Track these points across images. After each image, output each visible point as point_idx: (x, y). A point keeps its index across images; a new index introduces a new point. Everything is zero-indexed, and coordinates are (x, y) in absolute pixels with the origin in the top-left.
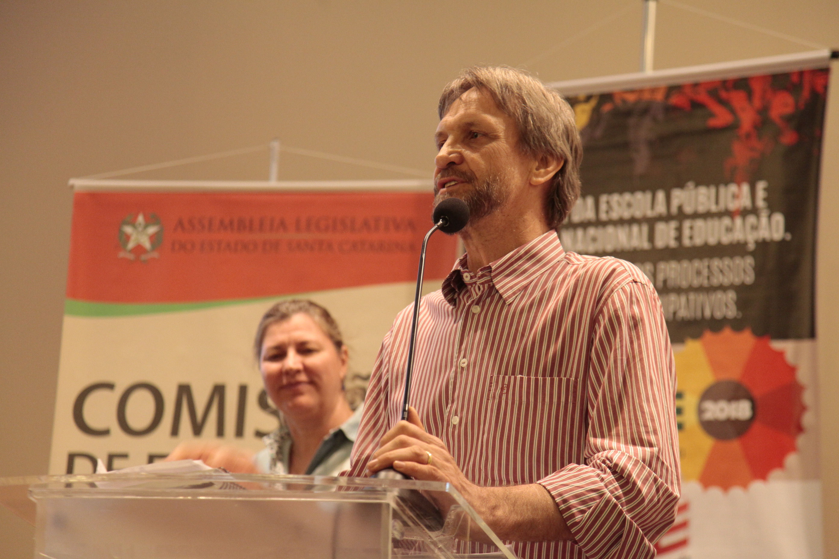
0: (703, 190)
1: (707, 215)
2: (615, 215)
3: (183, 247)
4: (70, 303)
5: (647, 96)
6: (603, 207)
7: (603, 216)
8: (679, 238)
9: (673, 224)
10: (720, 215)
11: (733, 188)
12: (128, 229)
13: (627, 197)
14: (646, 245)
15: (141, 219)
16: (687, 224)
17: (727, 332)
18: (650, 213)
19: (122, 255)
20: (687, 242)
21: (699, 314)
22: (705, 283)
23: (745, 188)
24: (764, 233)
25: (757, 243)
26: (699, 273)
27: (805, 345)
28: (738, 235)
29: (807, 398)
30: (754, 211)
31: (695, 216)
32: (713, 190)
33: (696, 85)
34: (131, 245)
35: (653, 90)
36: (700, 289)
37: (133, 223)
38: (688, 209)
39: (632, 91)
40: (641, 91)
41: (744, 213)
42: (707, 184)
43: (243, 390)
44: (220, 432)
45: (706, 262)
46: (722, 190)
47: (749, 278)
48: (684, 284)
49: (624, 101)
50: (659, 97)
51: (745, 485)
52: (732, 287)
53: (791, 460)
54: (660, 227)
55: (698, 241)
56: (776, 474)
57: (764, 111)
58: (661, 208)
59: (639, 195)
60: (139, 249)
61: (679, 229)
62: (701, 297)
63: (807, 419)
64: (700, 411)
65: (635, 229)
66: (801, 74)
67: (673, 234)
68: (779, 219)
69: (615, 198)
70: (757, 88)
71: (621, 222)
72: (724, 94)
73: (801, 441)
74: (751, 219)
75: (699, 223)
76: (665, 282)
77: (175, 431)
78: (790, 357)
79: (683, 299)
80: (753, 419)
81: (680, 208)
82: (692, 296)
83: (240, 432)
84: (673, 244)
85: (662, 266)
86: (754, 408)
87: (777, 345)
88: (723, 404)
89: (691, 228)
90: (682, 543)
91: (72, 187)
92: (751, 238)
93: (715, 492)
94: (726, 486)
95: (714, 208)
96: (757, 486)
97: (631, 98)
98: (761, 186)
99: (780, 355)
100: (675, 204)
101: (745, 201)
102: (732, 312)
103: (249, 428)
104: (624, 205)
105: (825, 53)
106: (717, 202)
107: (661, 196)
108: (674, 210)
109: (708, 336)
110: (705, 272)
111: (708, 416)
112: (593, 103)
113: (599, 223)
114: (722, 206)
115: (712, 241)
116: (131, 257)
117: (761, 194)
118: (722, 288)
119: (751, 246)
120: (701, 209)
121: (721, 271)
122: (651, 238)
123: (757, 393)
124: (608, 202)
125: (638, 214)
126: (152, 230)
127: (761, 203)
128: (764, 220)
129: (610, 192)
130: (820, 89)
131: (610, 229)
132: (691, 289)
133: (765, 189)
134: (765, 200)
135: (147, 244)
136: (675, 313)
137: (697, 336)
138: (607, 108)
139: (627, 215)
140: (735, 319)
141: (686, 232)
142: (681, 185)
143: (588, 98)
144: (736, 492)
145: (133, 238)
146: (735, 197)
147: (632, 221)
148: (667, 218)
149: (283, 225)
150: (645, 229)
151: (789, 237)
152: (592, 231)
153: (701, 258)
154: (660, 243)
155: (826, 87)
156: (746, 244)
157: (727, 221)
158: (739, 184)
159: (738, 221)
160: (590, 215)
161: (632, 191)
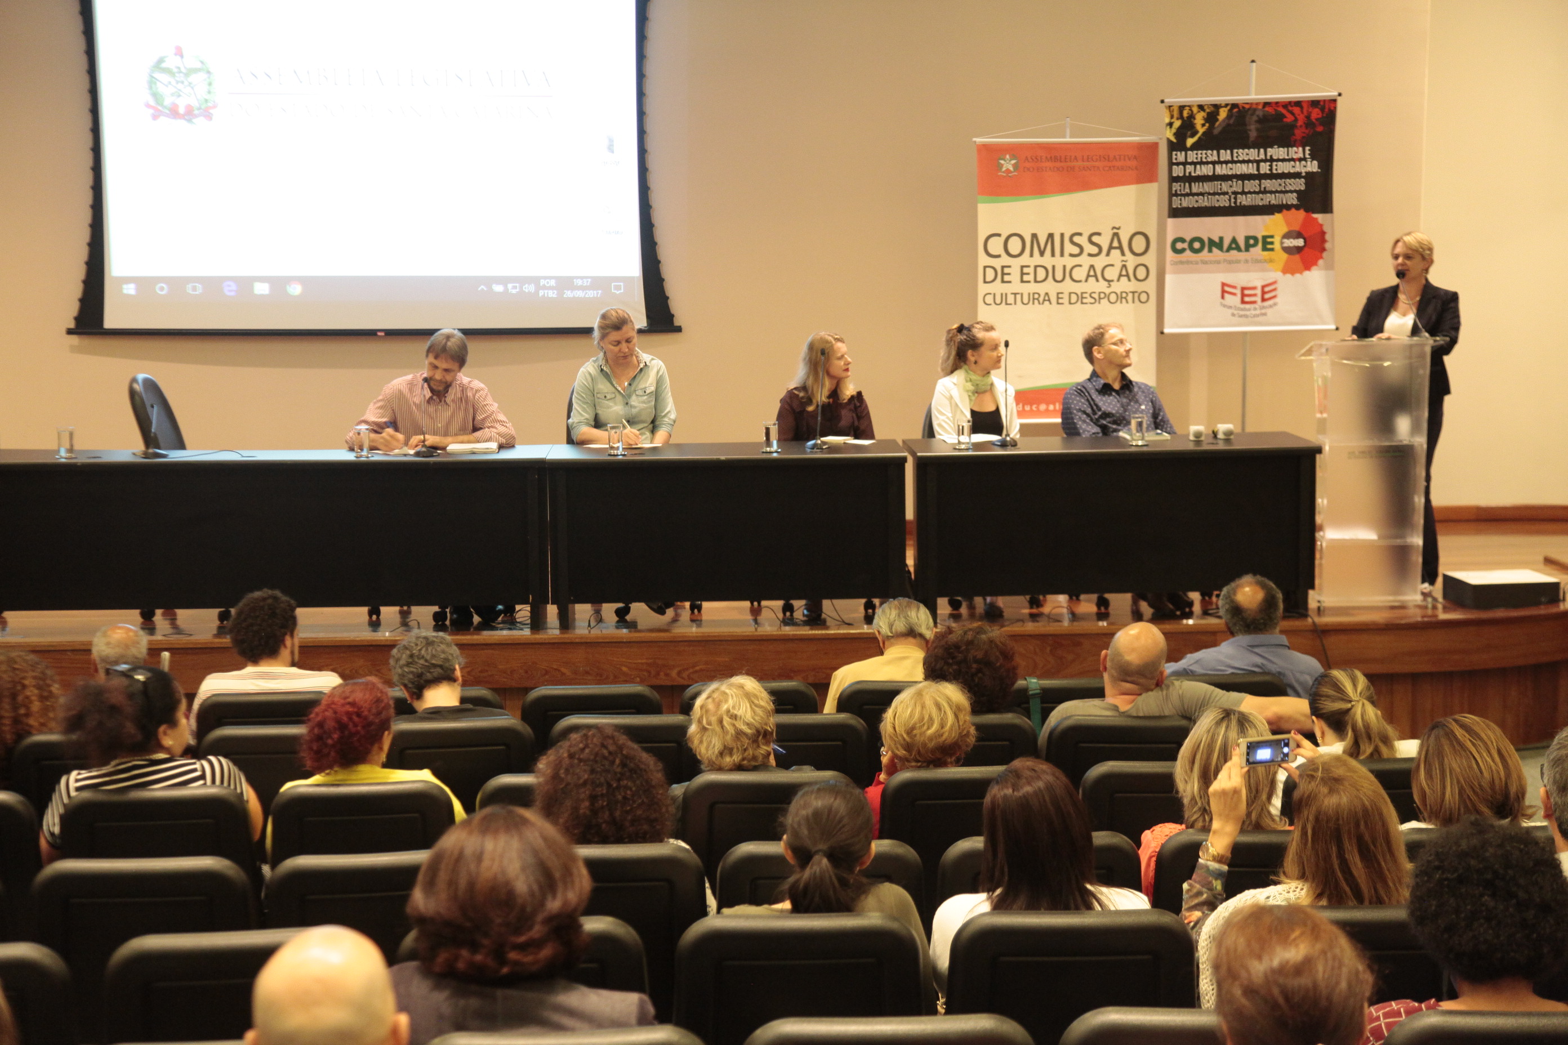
0: (1281, 149)
1: (1283, 160)
2: (1241, 159)
3: (1028, 169)
4: (980, 197)
5: (1254, 106)
6: (1235, 155)
7: (1235, 159)
8: (1271, 170)
9: (1268, 164)
10: (1289, 160)
11: (1295, 149)
12: (1002, 162)
13: (1246, 150)
14: (1256, 172)
15: (1008, 156)
16: (1274, 163)
17: (1293, 210)
18: (1257, 158)
19: (1000, 174)
20: (1274, 172)
21: (1281, 203)
22: (1283, 189)
23: (1301, 149)
24: (1309, 169)
25: (1306, 173)
26: (1280, 185)
27: (1328, 216)
28: (1297, 169)
29: (1327, 237)
30: (1305, 159)
31: (1278, 160)
32: (1286, 149)
33: (1277, 103)
34: (1004, 169)
35: (1257, 104)
36: (1281, 192)
37: (1004, 159)
38: (1275, 157)
39: (1247, 103)
40: (1251, 104)
41: (1300, 160)
42: (1283, 147)
43: (1062, 235)
44: (1053, 255)
45: (1283, 180)
46: (1290, 149)
47: (1303, 188)
48: (1274, 190)
49: (1243, 107)
50: (1260, 107)
51: (1301, 273)
52: (1295, 191)
53: (1321, 262)
54: (1262, 164)
55: (1280, 171)
56: (1314, 268)
57: (1308, 117)
58: (1262, 156)
59: (1252, 150)
60: (1008, 171)
61: (1271, 166)
62: (1281, 195)
63: (1327, 246)
64: (1282, 243)
65: (1250, 164)
66: (1324, 101)
67: (1268, 168)
68: (1315, 163)
69: (1241, 150)
70: (1305, 106)
71: (1243, 162)
72: (1290, 108)
73: (1325, 254)
74: (1303, 163)
75: (1280, 163)
76: (1265, 188)
77: (1031, 255)
78: (1320, 221)
79: (1273, 195)
80: (1304, 246)
81: (1271, 156)
82: (1277, 195)
83: (1062, 255)
84: (1268, 172)
85: (1263, 181)
86: (1305, 242)
87: (1315, 216)
88: (1292, 240)
89: (1276, 165)
90: (1274, 297)
91: (975, 142)
92: (1303, 171)
93: (1289, 276)
94: (1293, 273)
95: (1287, 157)
96: (1307, 273)
97: (1247, 106)
98: (1307, 148)
99: (1316, 219)
100: (1269, 154)
101: (1301, 155)
102: (1295, 202)
103: (1066, 253)
104: (1245, 154)
105: (1336, 94)
106: (1288, 155)
107: (1262, 151)
108: (1268, 158)
109: (1285, 211)
110: (1283, 185)
111: (1285, 245)
112: (1229, 107)
113: (1233, 162)
114: (1290, 157)
115: (1286, 171)
116: (1005, 175)
117: (1307, 152)
118: (1291, 192)
119: (1304, 174)
120: (1281, 158)
121: (1290, 184)
122: (1258, 169)
123: (1306, 236)
124: (1237, 153)
125: (1252, 159)
126: (1013, 162)
127: (1307, 156)
128: (1309, 163)
129: (1238, 149)
130: (1332, 108)
131: (1239, 164)
132: (1277, 192)
133: (1309, 150)
134: (1309, 154)
135: (1011, 169)
136: (1270, 202)
137: (1279, 211)
138: (1235, 110)
139: (1246, 159)
140: (1297, 204)
141: (1274, 167)
142: (1272, 147)
143: (1227, 105)
144: (1298, 276)
145: (1005, 166)
146: (1296, 153)
147: (1248, 161)
148: (1265, 161)
149: (1076, 158)
150: (1255, 164)
151: (1319, 170)
152: (1230, 165)
153: (1281, 179)
154: (1262, 172)
155: (1335, 108)
156: (1301, 173)
157: (1292, 163)
158: (1297, 147)
159: (1298, 163)
160: (1229, 158)
161: (1249, 148)
